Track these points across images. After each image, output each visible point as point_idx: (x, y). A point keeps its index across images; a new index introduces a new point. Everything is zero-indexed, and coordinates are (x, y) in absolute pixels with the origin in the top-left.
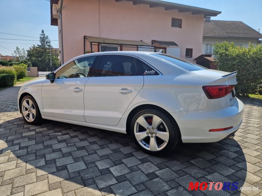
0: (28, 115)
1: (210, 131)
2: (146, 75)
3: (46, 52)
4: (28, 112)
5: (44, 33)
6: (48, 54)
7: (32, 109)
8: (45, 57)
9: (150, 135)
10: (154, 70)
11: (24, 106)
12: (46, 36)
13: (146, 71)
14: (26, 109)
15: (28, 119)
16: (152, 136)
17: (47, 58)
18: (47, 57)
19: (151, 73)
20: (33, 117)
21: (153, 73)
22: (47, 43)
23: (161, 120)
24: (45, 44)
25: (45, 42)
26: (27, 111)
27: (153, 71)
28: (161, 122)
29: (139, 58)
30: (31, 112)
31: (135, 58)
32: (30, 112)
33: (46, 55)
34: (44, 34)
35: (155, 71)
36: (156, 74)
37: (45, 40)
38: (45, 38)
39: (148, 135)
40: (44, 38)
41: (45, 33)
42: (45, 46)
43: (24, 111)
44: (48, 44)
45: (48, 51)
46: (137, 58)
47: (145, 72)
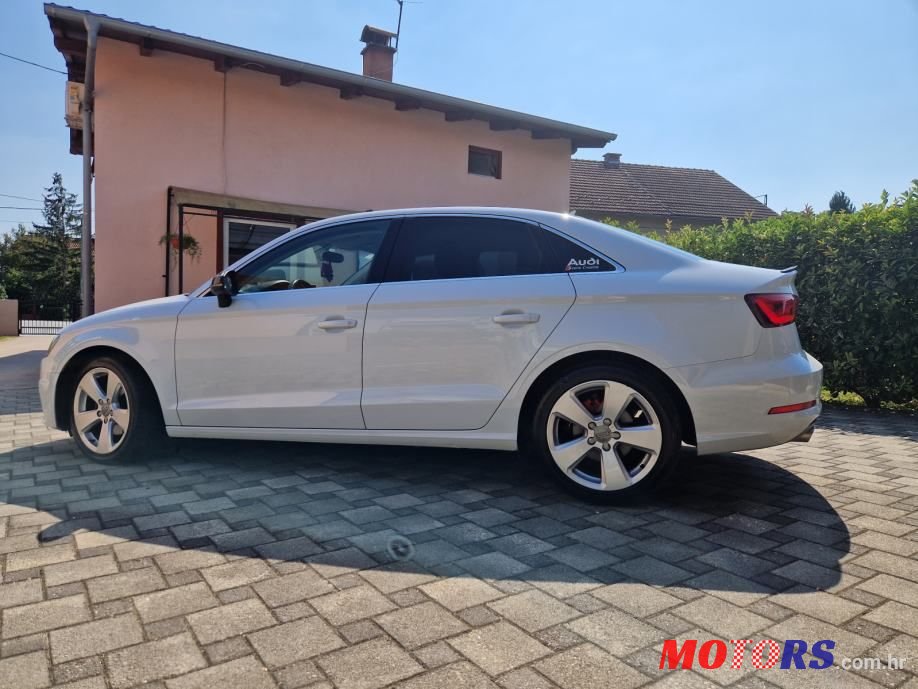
0: (96, 429)
1: (773, 411)
2: (571, 271)
3: (65, 250)
4: (97, 418)
5: (60, 183)
6: (74, 260)
7: (113, 406)
8: (58, 269)
9: (599, 445)
10: (596, 258)
11: (83, 392)
12: (67, 197)
13: (573, 261)
14: (91, 405)
15: (92, 441)
16: (606, 447)
17: (70, 272)
18: (70, 268)
19: (587, 265)
20: (115, 439)
21: (596, 265)
22: (69, 219)
23: (632, 391)
24: (65, 221)
25: (65, 216)
26: (95, 412)
27: (592, 259)
28: (631, 398)
29: (542, 226)
30: (109, 417)
31: (531, 226)
32: (106, 416)
33: (64, 262)
34: (62, 189)
35: (601, 261)
36: (605, 266)
37: (64, 210)
38: (63, 201)
39: (591, 447)
40: (60, 201)
41: (64, 185)
42: (63, 230)
43: (80, 411)
44: (73, 223)
45: (72, 246)
46: (537, 224)
47: (570, 263)
